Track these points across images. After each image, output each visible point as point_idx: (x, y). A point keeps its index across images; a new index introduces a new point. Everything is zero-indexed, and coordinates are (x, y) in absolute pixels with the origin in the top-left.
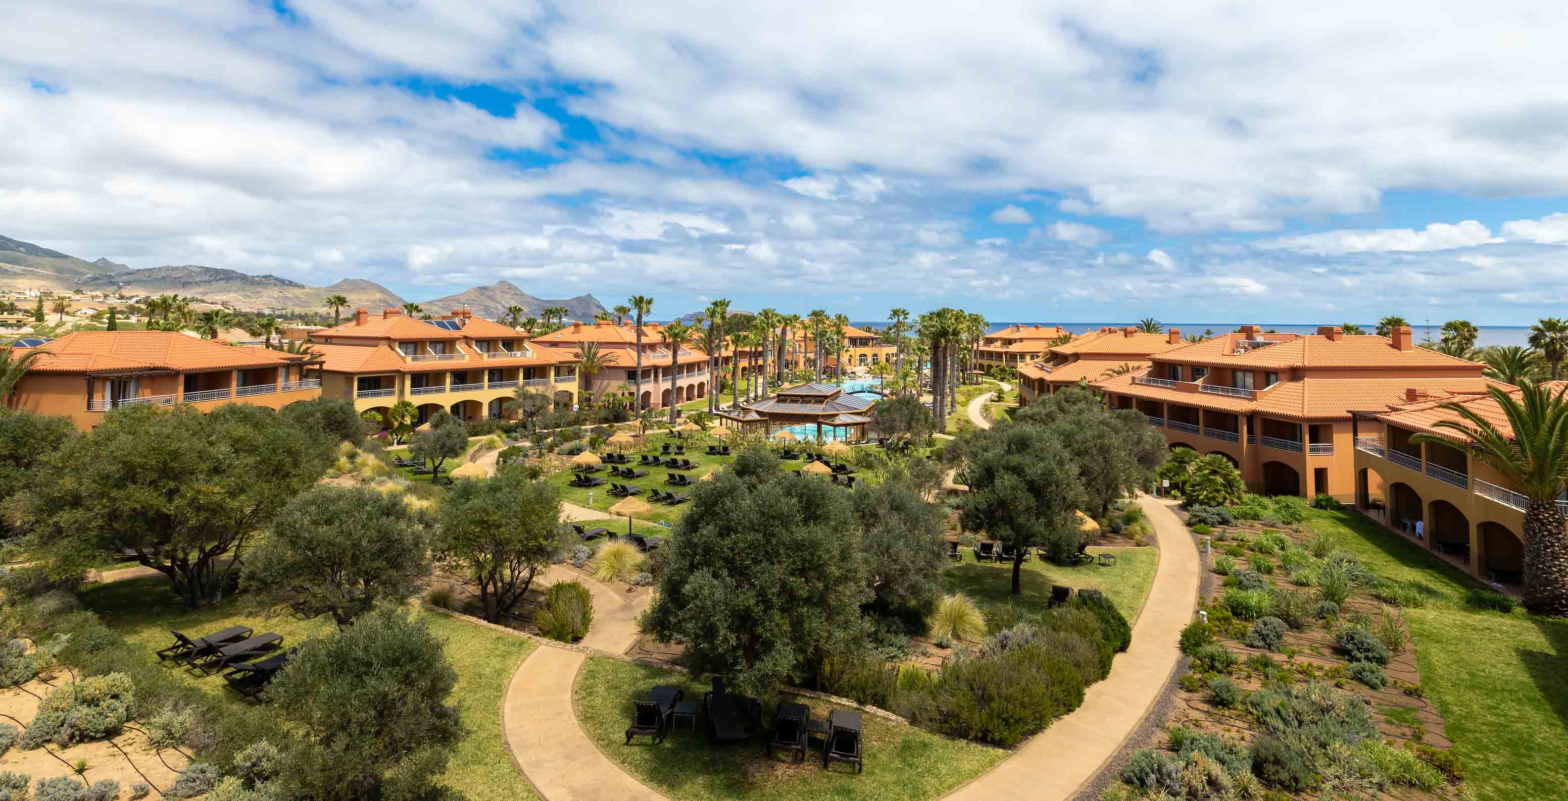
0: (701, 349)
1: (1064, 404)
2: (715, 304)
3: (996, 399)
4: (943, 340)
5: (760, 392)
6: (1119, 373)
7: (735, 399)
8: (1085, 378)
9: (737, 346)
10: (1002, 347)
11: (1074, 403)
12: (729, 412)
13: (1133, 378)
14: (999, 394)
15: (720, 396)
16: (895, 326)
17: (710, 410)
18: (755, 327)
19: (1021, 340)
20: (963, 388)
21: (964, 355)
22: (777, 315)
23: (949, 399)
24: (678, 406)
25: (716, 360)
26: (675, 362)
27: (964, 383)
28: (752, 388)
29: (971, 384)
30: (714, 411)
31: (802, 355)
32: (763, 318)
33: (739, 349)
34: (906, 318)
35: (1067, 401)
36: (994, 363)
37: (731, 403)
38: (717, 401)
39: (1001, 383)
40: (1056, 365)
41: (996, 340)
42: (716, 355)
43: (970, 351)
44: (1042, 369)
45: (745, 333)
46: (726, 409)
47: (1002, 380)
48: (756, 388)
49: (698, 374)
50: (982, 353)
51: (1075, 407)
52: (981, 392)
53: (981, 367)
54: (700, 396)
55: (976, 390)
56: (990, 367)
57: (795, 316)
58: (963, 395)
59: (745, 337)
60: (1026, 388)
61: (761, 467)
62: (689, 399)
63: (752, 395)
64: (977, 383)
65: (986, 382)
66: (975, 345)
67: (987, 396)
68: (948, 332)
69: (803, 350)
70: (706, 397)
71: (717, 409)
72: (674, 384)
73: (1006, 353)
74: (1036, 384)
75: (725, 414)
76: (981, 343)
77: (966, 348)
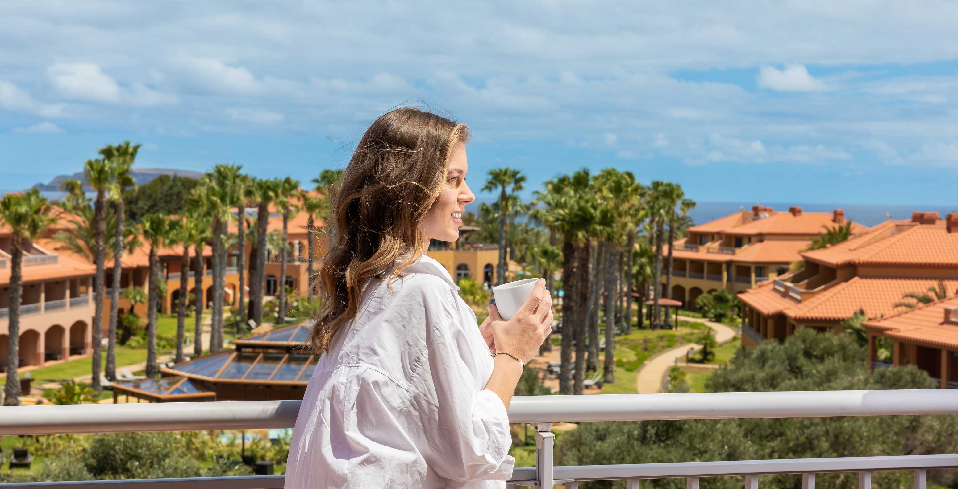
0: (79, 250)
1: (802, 360)
2: (108, 153)
3: (698, 357)
4: (580, 235)
5: (205, 345)
6: (926, 300)
7: (151, 357)
8: (862, 312)
9: (155, 243)
10: (721, 250)
11: (821, 359)
12: (137, 384)
13: (947, 312)
14: (705, 346)
15: (118, 350)
16: (496, 206)
17: (95, 379)
18: (196, 203)
19: (761, 237)
20: (637, 335)
21: (642, 267)
22: (244, 179)
23: (602, 357)
24: (24, 372)
25: (109, 275)
26: (15, 277)
27: (640, 325)
28: (189, 335)
29: (653, 327)
30: (104, 382)
31: (304, 266)
32: (214, 184)
33: (162, 251)
34: (520, 188)
35: (808, 354)
36: (704, 284)
37: (141, 366)
38: (110, 360)
39: (715, 326)
40: (811, 286)
41: (712, 236)
42: (109, 264)
43: (652, 259)
44: (785, 295)
45: (173, 218)
46: (130, 377)
47: (719, 318)
48: (198, 333)
49: (72, 304)
50: (681, 264)
51: (820, 367)
52: (671, 343)
53: (678, 292)
54: (77, 349)
55: (661, 338)
56: (696, 292)
57: (288, 181)
58: (633, 348)
59: (173, 225)
60: (753, 333)
61: (138, 458)
62: (50, 356)
63: (189, 349)
64: (667, 326)
65: (685, 324)
66: (665, 249)
67: (681, 351)
68: (592, 218)
69: (306, 256)
70: (90, 351)
71: (111, 376)
72: (13, 325)
73: (729, 264)
74: (771, 324)
75: (130, 388)
76: (680, 242)
77: (643, 253)
